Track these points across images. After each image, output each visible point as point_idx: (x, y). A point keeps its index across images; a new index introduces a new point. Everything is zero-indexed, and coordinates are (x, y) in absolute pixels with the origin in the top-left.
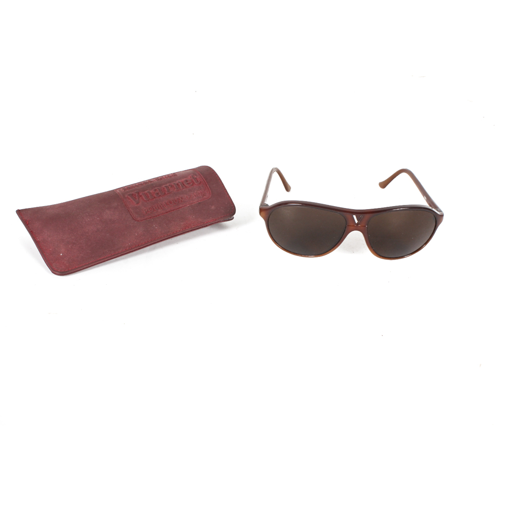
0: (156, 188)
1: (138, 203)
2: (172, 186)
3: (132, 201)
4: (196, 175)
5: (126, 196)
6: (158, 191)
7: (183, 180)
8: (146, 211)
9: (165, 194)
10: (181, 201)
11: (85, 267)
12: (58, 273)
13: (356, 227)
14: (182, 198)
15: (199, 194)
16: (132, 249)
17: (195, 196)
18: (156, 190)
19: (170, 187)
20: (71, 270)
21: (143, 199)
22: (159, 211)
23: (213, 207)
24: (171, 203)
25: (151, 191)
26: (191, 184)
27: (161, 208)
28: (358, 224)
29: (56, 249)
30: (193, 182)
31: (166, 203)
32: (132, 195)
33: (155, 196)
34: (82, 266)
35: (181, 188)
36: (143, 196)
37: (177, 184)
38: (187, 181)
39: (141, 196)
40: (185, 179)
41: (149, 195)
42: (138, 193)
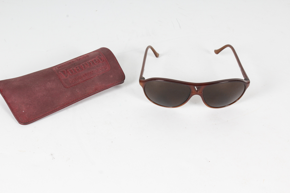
0: (77, 66)
1: (66, 77)
2: (86, 64)
3: (63, 75)
4: (101, 56)
5: (59, 72)
6: (78, 68)
7: (93, 59)
8: (72, 81)
9: (82, 69)
10: (92, 73)
11: (38, 119)
12: (23, 124)
13: (197, 93)
14: (93, 72)
15: (103, 68)
16: (64, 106)
17: (100, 69)
18: (77, 67)
19: (85, 65)
20: (30, 121)
21: (70, 74)
22: (79, 80)
23: (111, 76)
24: (86, 75)
25: (74, 69)
26: (98, 62)
27: (81, 79)
28: (197, 91)
29: (20, 108)
30: (99, 60)
31: (83, 75)
32: (63, 71)
33: (77, 71)
34: (36, 119)
35: (92, 65)
36: (69, 72)
37: (90, 63)
38: (95, 60)
39: (68, 72)
40: (94, 59)
41: (73, 71)
42: (66, 70)
